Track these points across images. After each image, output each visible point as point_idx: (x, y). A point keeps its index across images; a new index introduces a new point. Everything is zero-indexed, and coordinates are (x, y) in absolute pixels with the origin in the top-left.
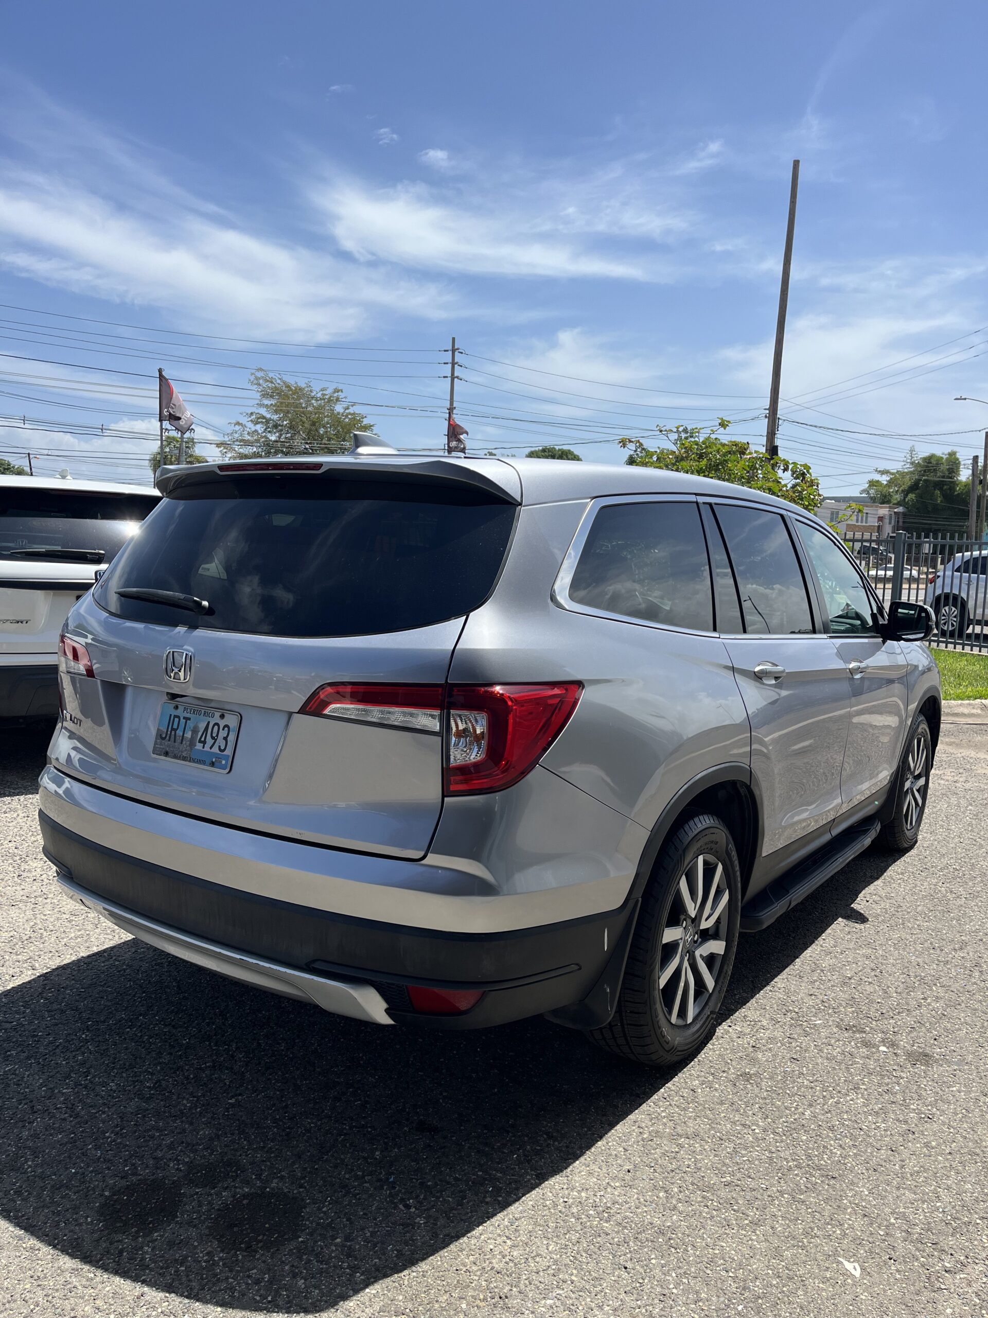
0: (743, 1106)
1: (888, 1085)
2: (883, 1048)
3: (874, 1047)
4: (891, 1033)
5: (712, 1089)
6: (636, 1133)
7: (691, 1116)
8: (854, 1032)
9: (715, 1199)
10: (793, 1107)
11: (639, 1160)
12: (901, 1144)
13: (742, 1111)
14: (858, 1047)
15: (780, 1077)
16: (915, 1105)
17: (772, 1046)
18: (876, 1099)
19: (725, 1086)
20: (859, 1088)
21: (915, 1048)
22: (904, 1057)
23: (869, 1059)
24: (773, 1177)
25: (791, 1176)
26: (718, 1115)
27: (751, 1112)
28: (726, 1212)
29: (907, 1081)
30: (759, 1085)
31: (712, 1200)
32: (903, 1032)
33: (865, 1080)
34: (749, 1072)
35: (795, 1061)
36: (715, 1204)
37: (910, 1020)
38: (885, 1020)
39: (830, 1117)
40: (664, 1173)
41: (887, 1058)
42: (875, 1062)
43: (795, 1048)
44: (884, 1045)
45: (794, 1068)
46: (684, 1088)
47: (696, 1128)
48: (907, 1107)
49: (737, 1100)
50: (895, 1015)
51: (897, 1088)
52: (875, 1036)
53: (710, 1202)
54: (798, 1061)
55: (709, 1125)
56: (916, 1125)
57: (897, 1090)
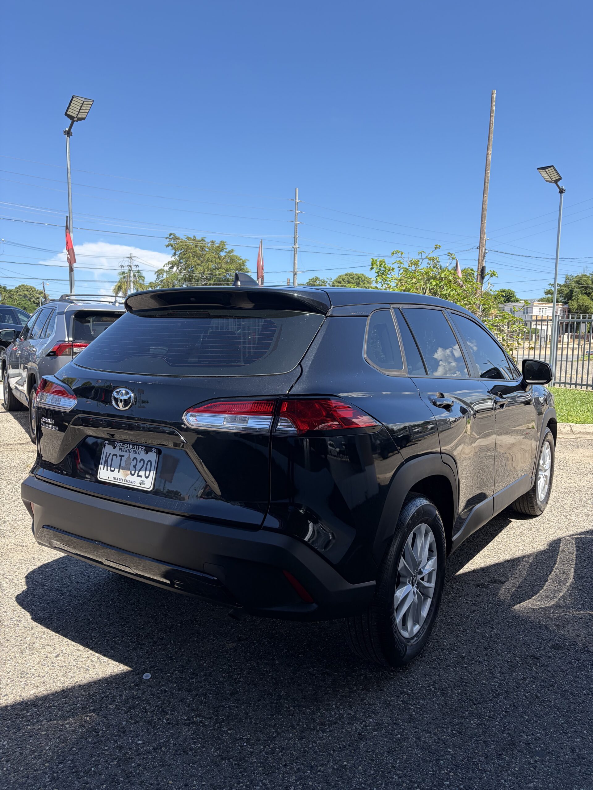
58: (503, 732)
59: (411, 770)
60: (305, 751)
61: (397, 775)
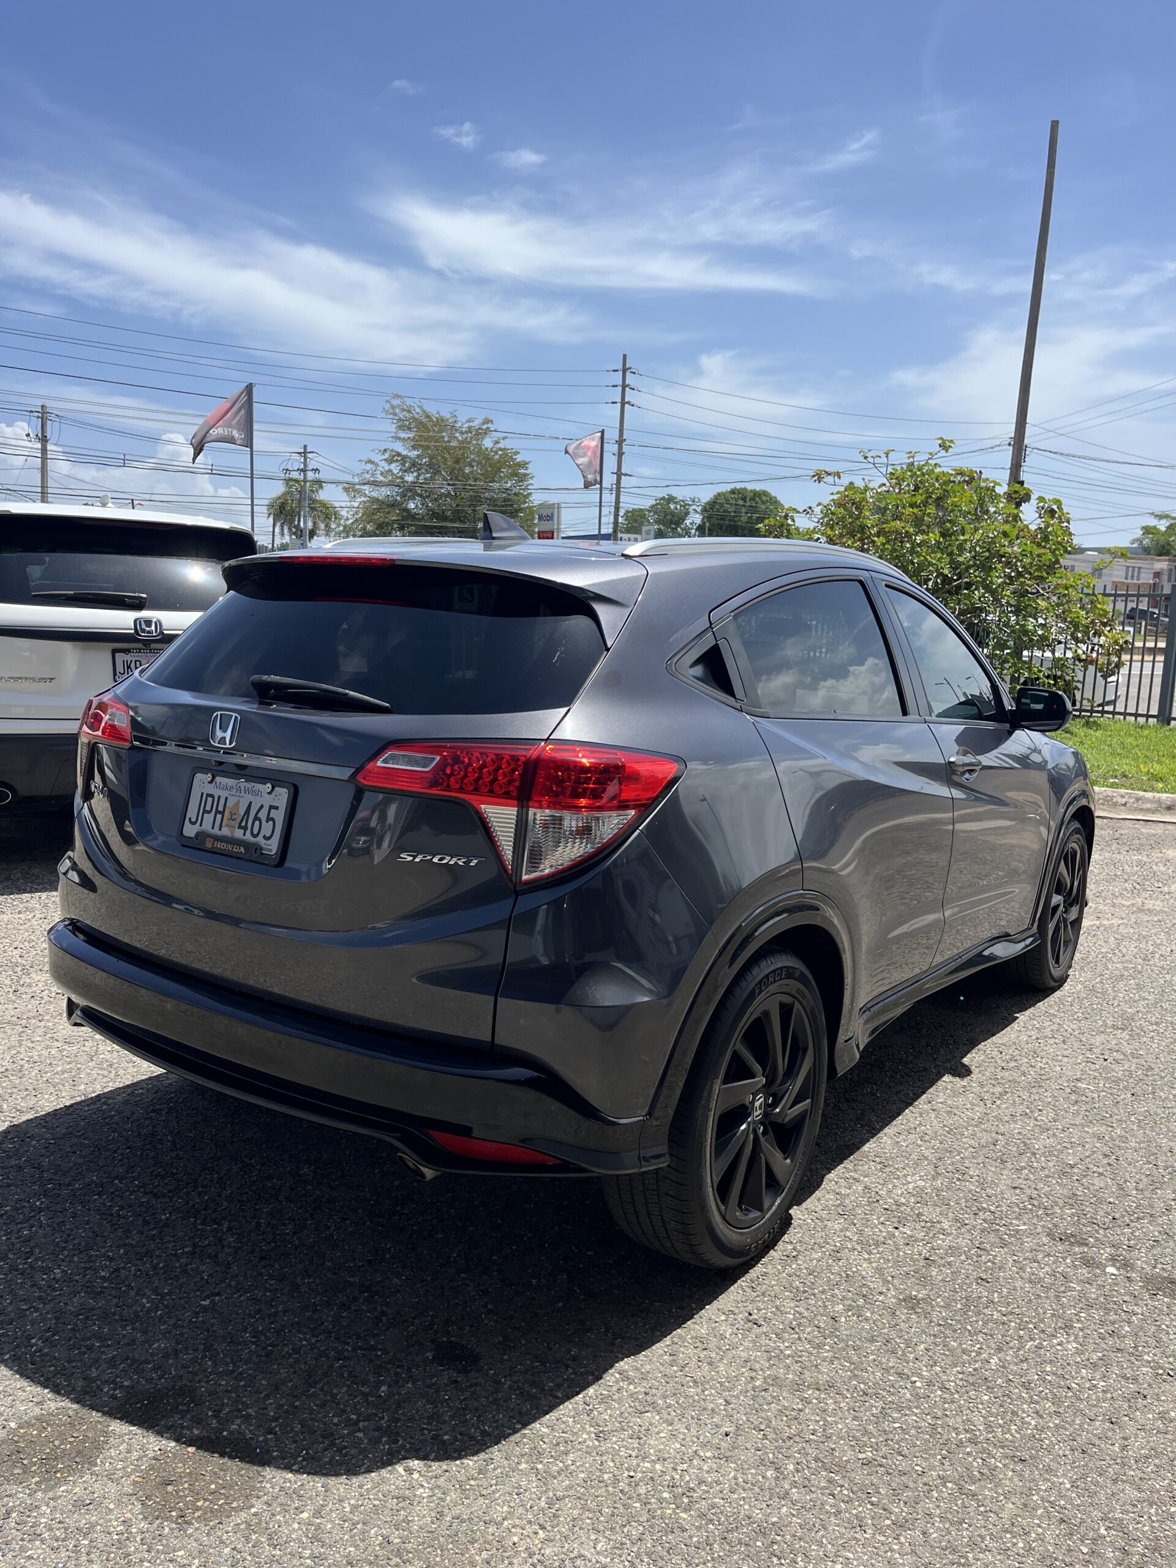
0: (902, 1345)
1: (1113, 1323)
2: (1111, 1270)
3: (1098, 1268)
4: (1125, 1247)
5: (860, 1319)
6: (746, 1379)
7: (827, 1357)
8: (1072, 1244)
9: (846, 1485)
10: (974, 1351)
11: (744, 1418)
12: (1126, 1413)
13: (900, 1353)
14: (1075, 1266)
15: (959, 1306)
16: (1151, 1355)
17: (952, 1259)
18: (1095, 1343)
19: (880, 1315)
20: (1072, 1327)
21: (1158, 1270)
22: (1140, 1284)
23: (1090, 1284)
24: (935, 1455)
25: (961, 1456)
26: (865, 1357)
27: (912, 1356)
28: (860, 1506)
29: (1142, 1320)
30: (928, 1316)
31: (841, 1486)
32: (1141, 1247)
33: (1082, 1315)
34: (916, 1296)
35: (984, 1283)
36: (845, 1492)
37: (1154, 1231)
38: (1117, 1229)
39: (1026, 1368)
40: (777, 1441)
41: (1115, 1284)
42: (1098, 1290)
43: (985, 1263)
44: (1114, 1265)
45: (981, 1292)
46: (822, 1315)
47: (831, 1375)
48: (1139, 1357)
49: (895, 1336)
50: (1132, 1221)
51: (1127, 1328)
52: (1102, 1252)
53: (839, 1489)
54: (988, 1282)
55: (851, 1371)
56: (1149, 1385)
57: (1127, 1332)
58: (1155, 1267)
59: (1018, 1307)
60: (848, 1276)
61: (1000, 1311)
